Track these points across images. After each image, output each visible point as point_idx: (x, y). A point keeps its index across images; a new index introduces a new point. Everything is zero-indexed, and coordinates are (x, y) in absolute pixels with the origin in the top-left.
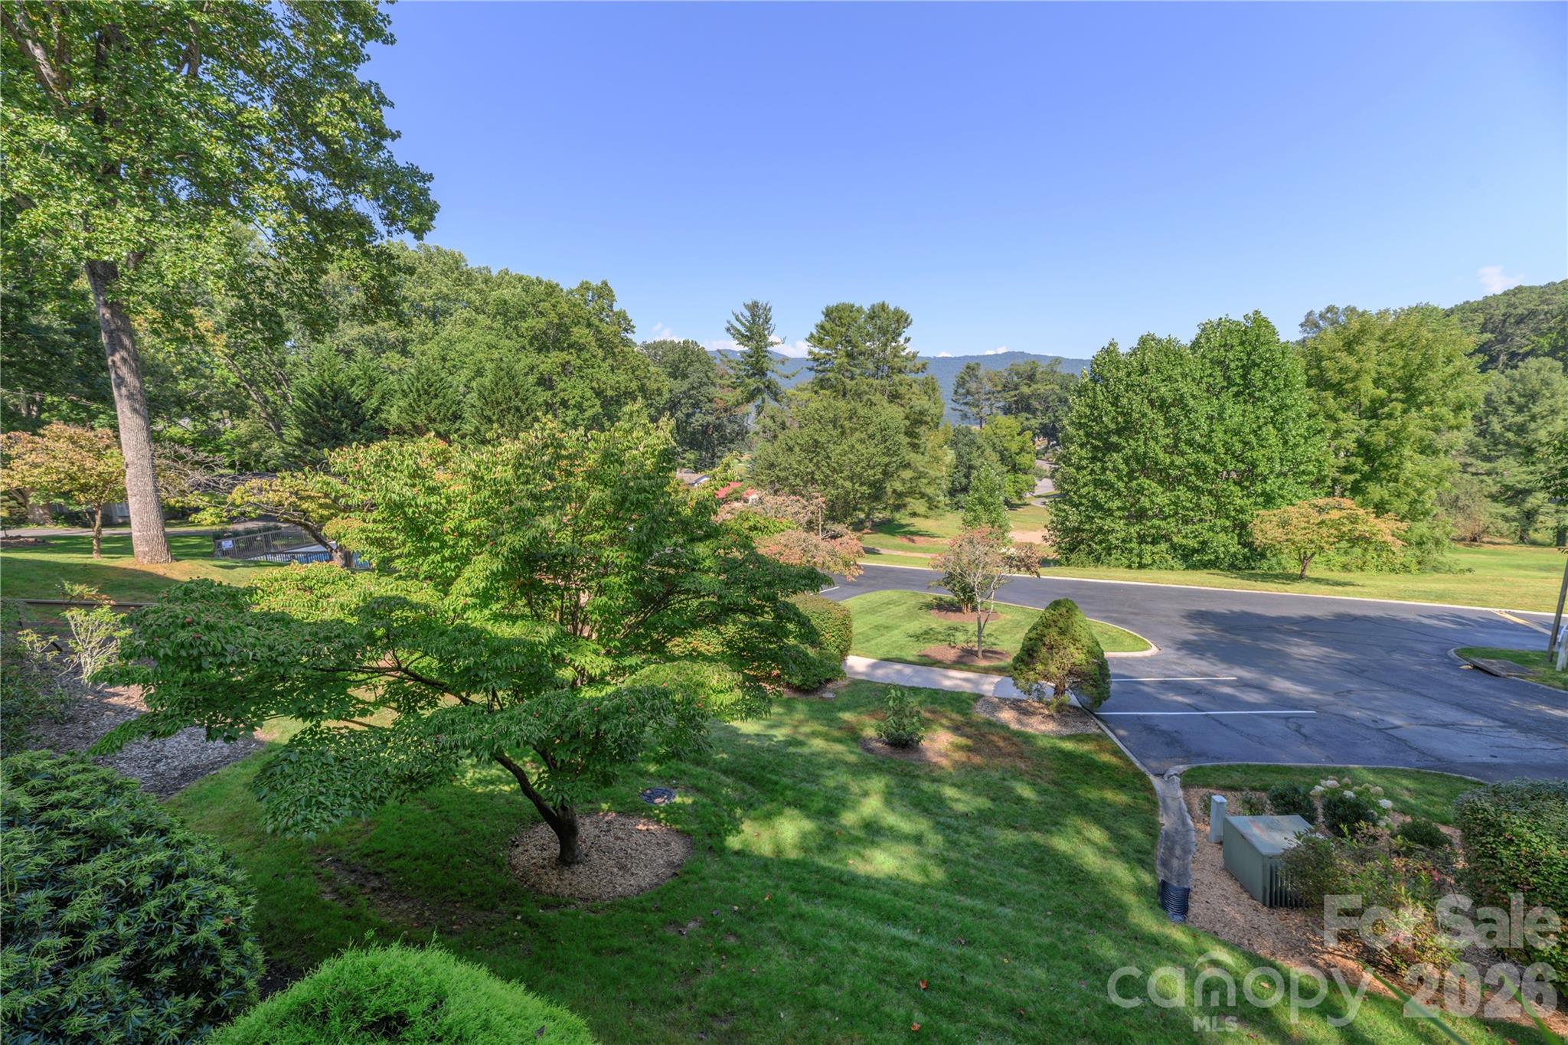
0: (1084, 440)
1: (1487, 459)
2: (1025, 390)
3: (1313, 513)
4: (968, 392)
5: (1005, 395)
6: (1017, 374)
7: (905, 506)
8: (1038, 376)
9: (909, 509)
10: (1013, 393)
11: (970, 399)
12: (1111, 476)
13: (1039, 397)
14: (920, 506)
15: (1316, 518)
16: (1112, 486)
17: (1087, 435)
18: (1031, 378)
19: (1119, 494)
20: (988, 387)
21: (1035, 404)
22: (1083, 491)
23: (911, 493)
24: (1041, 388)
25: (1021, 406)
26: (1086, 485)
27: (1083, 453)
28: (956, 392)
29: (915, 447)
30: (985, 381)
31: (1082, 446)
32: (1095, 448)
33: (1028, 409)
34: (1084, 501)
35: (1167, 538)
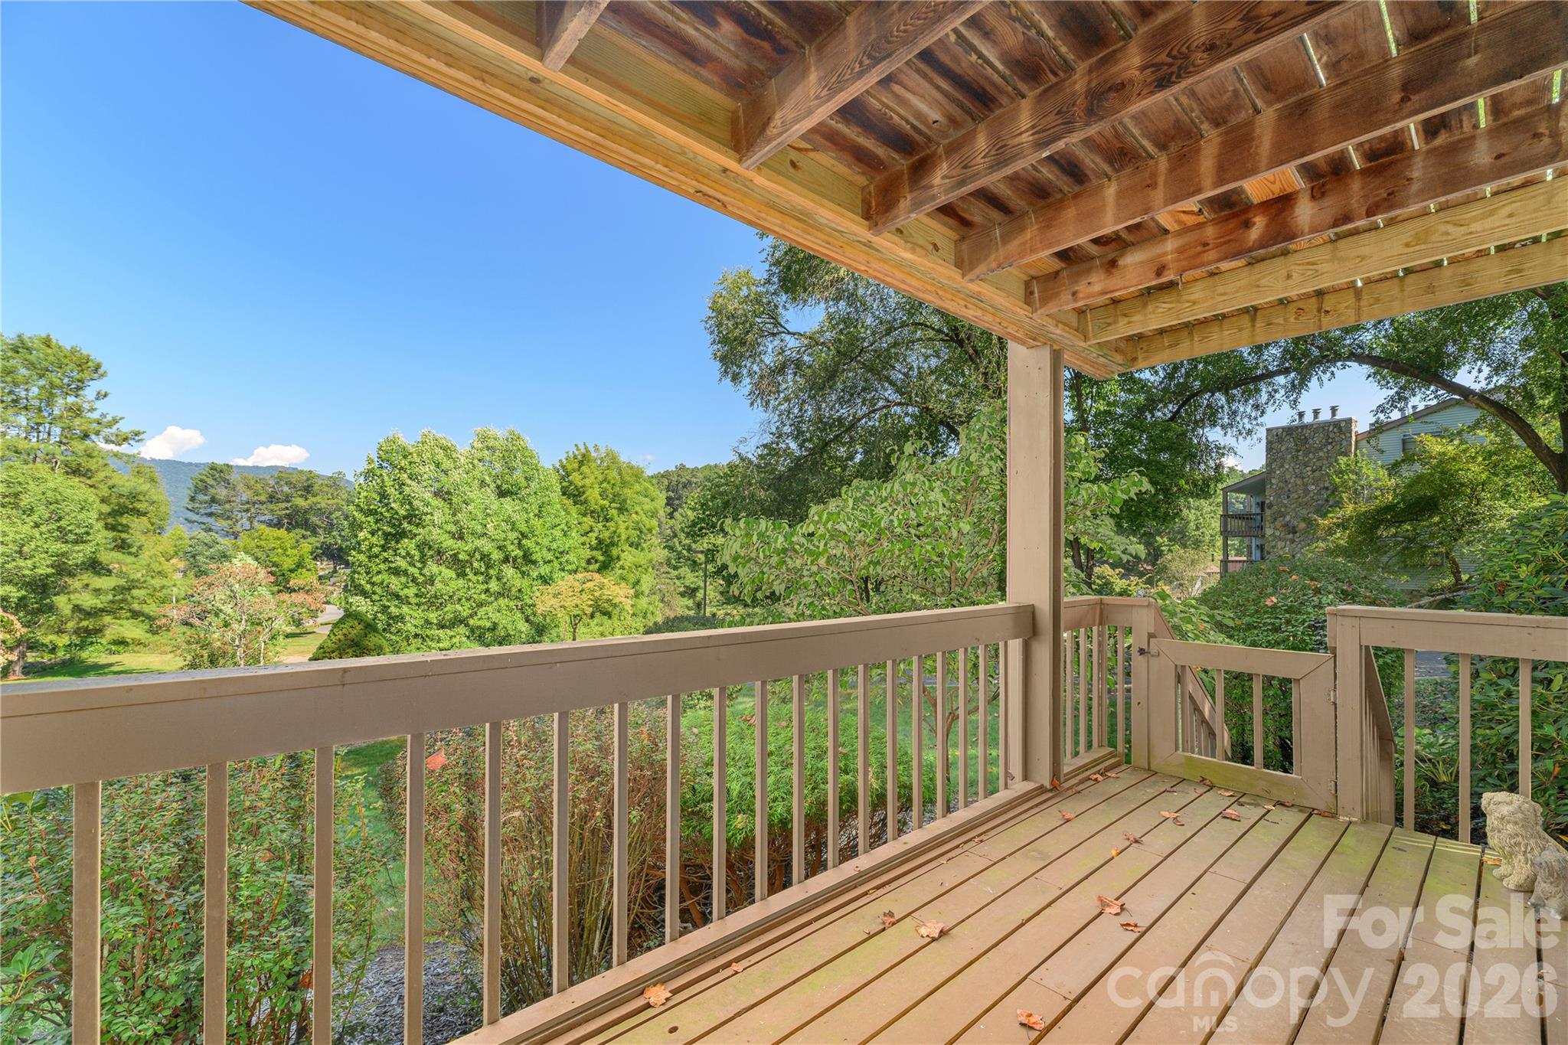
0: (375, 527)
1: (676, 568)
2: (300, 502)
3: (577, 584)
4: (213, 500)
5: (271, 506)
6: (289, 483)
7: (99, 631)
8: (316, 488)
9: (110, 634)
10: (284, 505)
11: (215, 508)
12: (402, 563)
13: (320, 512)
14: (132, 630)
15: (578, 586)
16: (405, 573)
17: (377, 521)
18: (308, 489)
19: (414, 580)
20: (246, 495)
21: (314, 520)
22: (377, 579)
23: (113, 610)
24: (323, 502)
25: (296, 521)
26: (379, 572)
27: (374, 540)
28: (193, 499)
29: (122, 546)
30: (240, 487)
31: (373, 533)
32: (386, 535)
33: (306, 525)
34: (376, 589)
35: (462, 621)
